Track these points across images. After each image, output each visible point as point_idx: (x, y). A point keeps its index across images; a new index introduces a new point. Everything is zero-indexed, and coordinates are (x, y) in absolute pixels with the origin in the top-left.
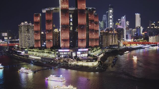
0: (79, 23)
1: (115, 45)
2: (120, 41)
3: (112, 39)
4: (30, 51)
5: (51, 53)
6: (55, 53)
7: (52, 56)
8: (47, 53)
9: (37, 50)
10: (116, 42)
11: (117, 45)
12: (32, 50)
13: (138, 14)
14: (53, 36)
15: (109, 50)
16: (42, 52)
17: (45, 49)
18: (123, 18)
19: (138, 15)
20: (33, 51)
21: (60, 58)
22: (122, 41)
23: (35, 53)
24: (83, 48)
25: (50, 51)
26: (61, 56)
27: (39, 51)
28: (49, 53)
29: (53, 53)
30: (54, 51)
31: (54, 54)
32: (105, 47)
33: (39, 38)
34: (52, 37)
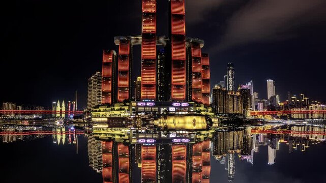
0: (172, 57)
1: (238, 114)
2: (247, 109)
3: (233, 103)
4: (96, 111)
5: (124, 109)
6: (129, 108)
7: (126, 114)
8: (117, 110)
9: (105, 109)
10: (240, 109)
11: (241, 115)
12: (98, 110)
13: (270, 81)
14: (129, 81)
15: (228, 119)
16: (112, 110)
17: (115, 104)
18: (250, 84)
19: (270, 83)
20: (100, 111)
21: (137, 116)
22: (249, 109)
23: (101, 113)
24: (181, 101)
25: (123, 106)
26: (139, 114)
27: (107, 109)
28: (121, 109)
29: (127, 108)
30: (128, 105)
31: (128, 110)
32: (221, 114)
33: (111, 89)
34: (128, 84)
